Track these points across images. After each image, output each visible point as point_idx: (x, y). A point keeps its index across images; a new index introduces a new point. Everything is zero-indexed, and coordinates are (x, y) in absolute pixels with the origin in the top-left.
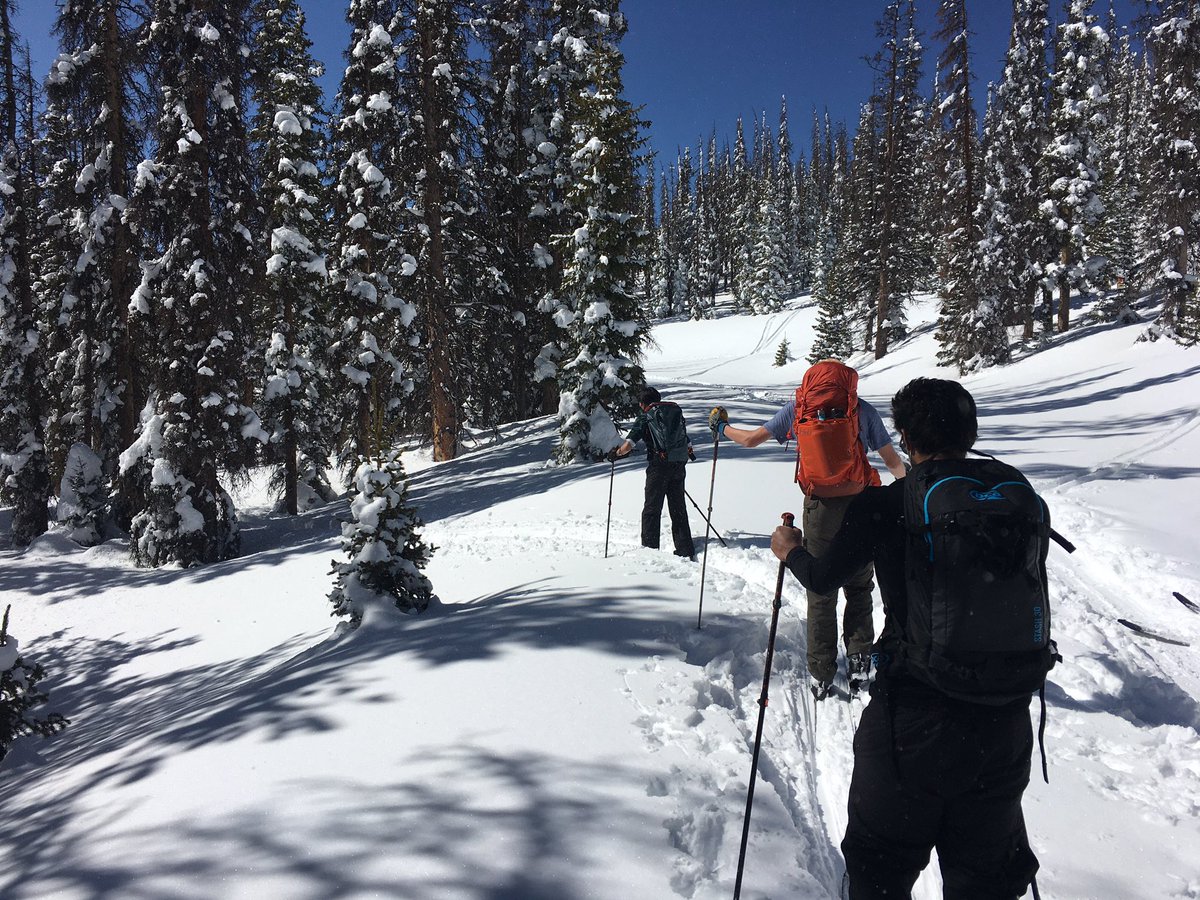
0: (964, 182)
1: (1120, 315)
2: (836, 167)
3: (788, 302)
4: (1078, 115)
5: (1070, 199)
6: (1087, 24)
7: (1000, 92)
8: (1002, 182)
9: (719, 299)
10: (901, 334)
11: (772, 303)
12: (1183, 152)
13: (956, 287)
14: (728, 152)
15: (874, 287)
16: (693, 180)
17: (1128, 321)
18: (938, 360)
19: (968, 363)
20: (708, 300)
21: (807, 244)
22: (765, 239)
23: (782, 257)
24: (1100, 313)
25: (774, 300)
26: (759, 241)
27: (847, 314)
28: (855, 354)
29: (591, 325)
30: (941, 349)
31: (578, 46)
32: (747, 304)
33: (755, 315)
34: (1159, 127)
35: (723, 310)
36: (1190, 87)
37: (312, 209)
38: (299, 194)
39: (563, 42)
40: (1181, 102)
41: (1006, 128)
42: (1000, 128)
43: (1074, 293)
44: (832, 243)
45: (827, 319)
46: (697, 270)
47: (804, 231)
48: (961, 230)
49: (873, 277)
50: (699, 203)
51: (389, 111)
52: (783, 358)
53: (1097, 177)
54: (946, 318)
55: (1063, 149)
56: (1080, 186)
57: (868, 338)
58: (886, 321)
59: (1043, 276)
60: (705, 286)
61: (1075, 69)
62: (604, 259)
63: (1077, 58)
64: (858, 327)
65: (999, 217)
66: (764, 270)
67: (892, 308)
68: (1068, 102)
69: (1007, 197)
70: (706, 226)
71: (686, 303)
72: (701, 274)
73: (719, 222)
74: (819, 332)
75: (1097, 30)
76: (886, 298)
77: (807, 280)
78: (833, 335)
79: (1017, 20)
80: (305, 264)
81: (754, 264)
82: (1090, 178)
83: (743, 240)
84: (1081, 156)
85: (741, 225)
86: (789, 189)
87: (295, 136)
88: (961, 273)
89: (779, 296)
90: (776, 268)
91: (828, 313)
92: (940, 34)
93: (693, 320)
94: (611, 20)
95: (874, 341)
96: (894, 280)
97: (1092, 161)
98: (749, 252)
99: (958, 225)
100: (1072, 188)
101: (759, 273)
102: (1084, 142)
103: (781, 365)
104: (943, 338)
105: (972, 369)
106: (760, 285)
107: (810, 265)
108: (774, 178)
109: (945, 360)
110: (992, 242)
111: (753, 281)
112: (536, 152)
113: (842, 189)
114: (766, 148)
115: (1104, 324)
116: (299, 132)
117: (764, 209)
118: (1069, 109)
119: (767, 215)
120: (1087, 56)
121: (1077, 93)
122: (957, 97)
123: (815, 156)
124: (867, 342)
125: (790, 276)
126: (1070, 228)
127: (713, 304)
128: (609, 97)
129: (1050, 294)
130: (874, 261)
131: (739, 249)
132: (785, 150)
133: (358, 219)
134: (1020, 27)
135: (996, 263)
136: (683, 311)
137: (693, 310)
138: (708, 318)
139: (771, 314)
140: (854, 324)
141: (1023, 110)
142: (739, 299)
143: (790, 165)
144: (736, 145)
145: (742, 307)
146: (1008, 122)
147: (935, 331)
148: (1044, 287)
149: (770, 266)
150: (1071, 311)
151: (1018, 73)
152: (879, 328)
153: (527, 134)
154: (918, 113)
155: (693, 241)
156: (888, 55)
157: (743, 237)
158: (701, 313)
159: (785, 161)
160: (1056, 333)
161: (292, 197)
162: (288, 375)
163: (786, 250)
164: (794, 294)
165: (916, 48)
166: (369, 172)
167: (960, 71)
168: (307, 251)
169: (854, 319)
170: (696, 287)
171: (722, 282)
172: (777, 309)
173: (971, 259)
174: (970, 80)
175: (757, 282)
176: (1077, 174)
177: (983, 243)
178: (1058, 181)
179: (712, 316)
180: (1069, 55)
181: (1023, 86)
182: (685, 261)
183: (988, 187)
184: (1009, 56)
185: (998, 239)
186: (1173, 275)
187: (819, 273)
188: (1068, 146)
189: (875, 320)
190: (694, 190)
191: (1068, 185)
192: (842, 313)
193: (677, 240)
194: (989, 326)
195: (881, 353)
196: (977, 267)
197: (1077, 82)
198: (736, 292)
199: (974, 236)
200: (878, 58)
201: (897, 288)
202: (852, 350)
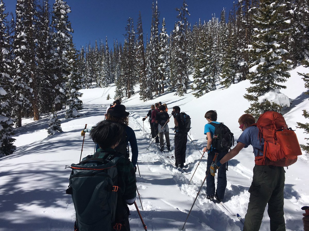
0: (143, 63)
1: (172, 90)
2: (119, 53)
3: (109, 85)
4: (164, 51)
5: (163, 67)
6: (165, 33)
7: (149, 46)
8: (150, 64)
9: (93, 83)
10: (133, 93)
11: (105, 85)
12: (180, 61)
13: (143, 84)
14: (94, 48)
15: (127, 83)
16: (85, 54)
17: (174, 91)
18: (140, 99)
19: (145, 99)
20: (90, 84)
21: (113, 71)
22: (103, 70)
23: (107, 74)
24: (169, 90)
25: (106, 84)
26: (102, 70)
27: (122, 88)
28: (124, 97)
29: (72, 93)
30: (140, 97)
31: (63, 35)
32: (100, 85)
33: (102, 88)
34: (176, 55)
35: (94, 86)
36: (181, 49)
37: (11, 69)
38: (8, 66)
39: (60, 33)
40: (180, 51)
41: (150, 53)
42: (149, 53)
43: (165, 85)
44: (119, 71)
45: (118, 90)
46: (87, 77)
47: (112, 68)
48: (143, 73)
49: (127, 81)
50: (87, 60)
51: (26, 49)
52: (108, 98)
53: (168, 63)
54: (141, 90)
55: (162, 57)
56: (165, 65)
57: (127, 94)
58: (130, 90)
59: (159, 82)
60: (89, 80)
61: (163, 42)
62: (74, 81)
63: (163, 40)
64: (124, 91)
65: (150, 71)
66: (103, 77)
67: (131, 88)
68: (162, 48)
69: (151, 67)
70: (89, 66)
71: (84, 84)
72: (88, 78)
73: (92, 65)
74: (116, 93)
75: (167, 35)
76: (130, 86)
77: (114, 79)
78: (119, 93)
79: (152, 32)
80: (9, 80)
81: (101, 76)
82: (167, 63)
83: (98, 70)
84: (165, 59)
85: (97, 66)
86: (108, 58)
87: (7, 54)
88: (143, 81)
89: (107, 83)
90: (106, 77)
91: (118, 88)
92: (138, 33)
93: (86, 89)
94: (71, 30)
95: (128, 94)
96: (131, 82)
97: (167, 60)
98: (100, 73)
99: (142, 72)
100: (163, 65)
101: (102, 78)
102: (165, 56)
103: (108, 100)
104: (141, 94)
105: (146, 100)
106: (103, 81)
107: (114, 76)
108: (105, 55)
109: (141, 99)
110: (149, 75)
111: (101, 80)
112: (54, 55)
113: (121, 58)
114: (103, 48)
115: (170, 92)
116: (8, 54)
117: (103, 63)
118: (162, 50)
119: (103, 64)
120: (165, 39)
121: (164, 46)
122: (141, 46)
123: (114, 50)
124: (126, 95)
125: (110, 78)
126: (163, 73)
127: (91, 85)
128: (74, 52)
129: (161, 86)
130: (127, 78)
131: (97, 72)
132: (108, 49)
133: (19, 71)
134: (152, 34)
135: (150, 80)
136: (84, 86)
137: (86, 86)
138: (90, 88)
139: (105, 88)
140: (123, 91)
141: (153, 50)
142: (98, 84)
143: (109, 53)
144: (96, 47)
145: (98, 86)
146: (151, 52)
147: (139, 93)
148: (159, 84)
149: (105, 76)
150: (164, 89)
151: (152, 43)
152: (129, 92)
153: (52, 51)
154: (135, 47)
155: (85, 69)
156: (128, 35)
157: (98, 69)
158: (88, 87)
159: (107, 51)
160: (162, 93)
161: (7, 67)
162: (5, 103)
163: (109, 73)
164: (111, 83)
165: (134, 33)
166: (21, 61)
167: (142, 41)
168: (9, 77)
169: (123, 90)
170: (87, 81)
171: (93, 79)
172: (107, 86)
173: (145, 78)
174: (144, 43)
175: (102, 80)
176: (164, 62)
177: (147, 76)
178: (161, 64)
179: (91, 88)
180: (162, 39)
181: (153, 45)
182: (83, 74)
183: (148, 64)
184: (150, 39)
185: (150, 75)
186: (179, 83)
187: (116, 78)
188: (163, 57)
189: (128, 90)
190: (85, 57)
191: (163, 64)
192: (121, 88)
193: (82, 69)
194: (149, 92)
195: (129, 97)
196: (146, 80)
197: (164, 44)
198: (97, 82)
199: (145, 74)
200: (126, 35)
201: (132, 83)
202: (123, 96)
